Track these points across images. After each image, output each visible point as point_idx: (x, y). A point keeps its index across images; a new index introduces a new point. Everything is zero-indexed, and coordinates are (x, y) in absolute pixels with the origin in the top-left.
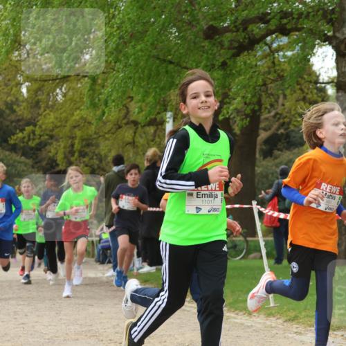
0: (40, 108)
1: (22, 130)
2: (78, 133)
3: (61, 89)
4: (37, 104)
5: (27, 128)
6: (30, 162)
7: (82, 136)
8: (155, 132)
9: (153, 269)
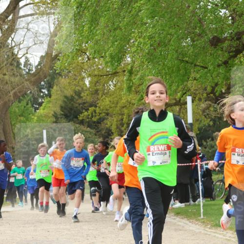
0: (98, 94)
1: (87, 110)
2: (126, 111)
3: (112, 81)
4: (96, 92)
5: (90, 108)
6: (93, 131)
7: (128, 113)
8: (180, 109)
9: (183, 205)
